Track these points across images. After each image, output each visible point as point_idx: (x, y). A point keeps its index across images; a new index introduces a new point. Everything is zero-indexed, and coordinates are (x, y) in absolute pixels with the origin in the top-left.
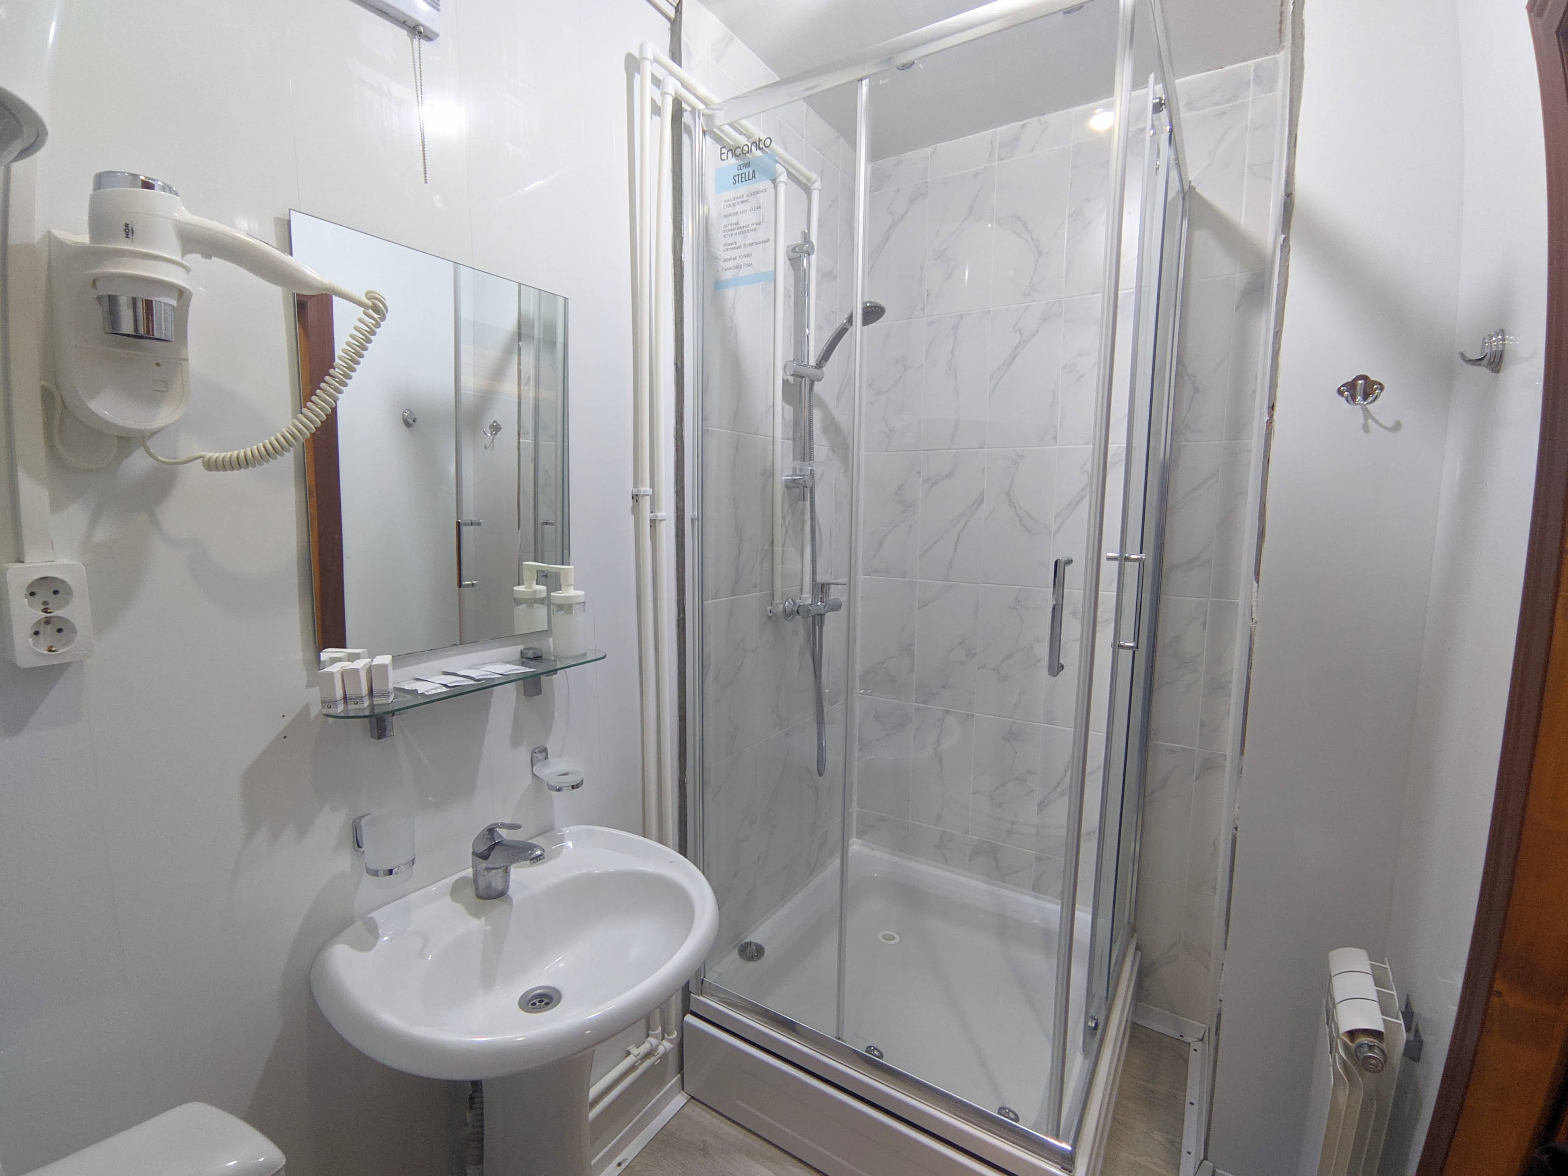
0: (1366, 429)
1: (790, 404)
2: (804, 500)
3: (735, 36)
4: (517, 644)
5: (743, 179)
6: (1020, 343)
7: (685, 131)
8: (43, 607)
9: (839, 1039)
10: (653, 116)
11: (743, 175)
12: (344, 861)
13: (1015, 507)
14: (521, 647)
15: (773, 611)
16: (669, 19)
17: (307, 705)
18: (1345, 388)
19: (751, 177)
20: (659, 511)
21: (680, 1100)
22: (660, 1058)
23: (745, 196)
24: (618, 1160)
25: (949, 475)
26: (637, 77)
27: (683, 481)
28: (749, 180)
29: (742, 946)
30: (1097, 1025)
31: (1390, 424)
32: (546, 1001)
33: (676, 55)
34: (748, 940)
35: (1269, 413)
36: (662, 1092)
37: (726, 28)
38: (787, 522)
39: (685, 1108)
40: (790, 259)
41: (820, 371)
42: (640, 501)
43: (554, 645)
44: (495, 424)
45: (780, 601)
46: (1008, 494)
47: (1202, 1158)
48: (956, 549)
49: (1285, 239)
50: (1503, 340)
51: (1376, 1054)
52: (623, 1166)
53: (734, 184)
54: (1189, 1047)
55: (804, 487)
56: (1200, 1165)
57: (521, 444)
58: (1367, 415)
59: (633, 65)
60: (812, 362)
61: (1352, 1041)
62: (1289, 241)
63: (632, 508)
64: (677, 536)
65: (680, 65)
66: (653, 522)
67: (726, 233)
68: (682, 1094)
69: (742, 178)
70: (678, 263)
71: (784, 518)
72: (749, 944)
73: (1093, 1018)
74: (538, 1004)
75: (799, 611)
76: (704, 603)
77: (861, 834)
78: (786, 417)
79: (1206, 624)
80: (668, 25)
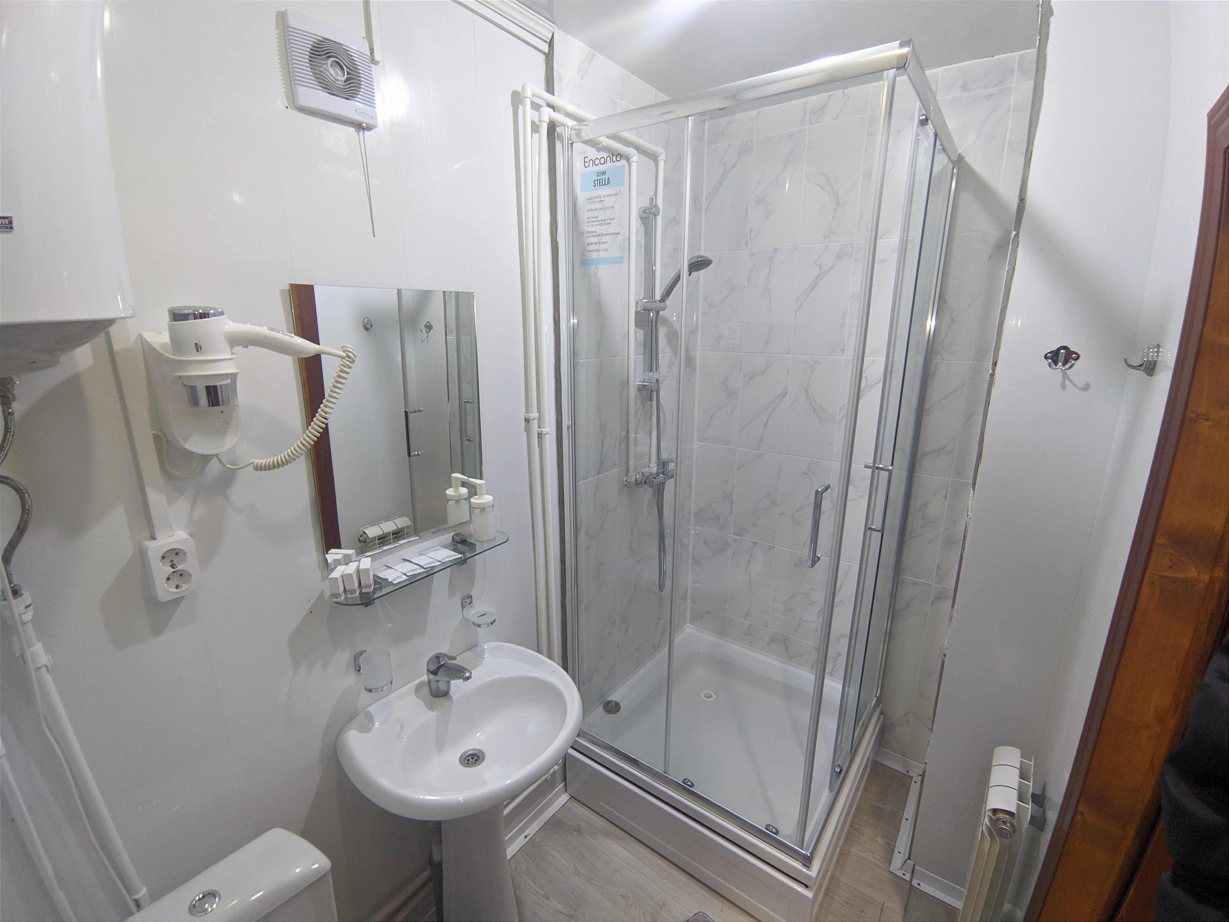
0: (1063, 387)
1: (641, 328)
2: (651, 400)
3: (596, 52)
4: (450, 533)
5: (601, 184)
6: (819, 275)
7: (557, 139)
8: (170, 564)
9: (666, 773)
10: (533, 134)
11: (601, 181)
12: (351, 679)
13: (810, 400)
14: (452, 534)
15: (628, 480)
16: (544, 53)
17: (323, 592)
18: (1051, 355)
19: (606, 183)
20: (544, 428)
21: (564, 798)
22: (551, 775)
23: (602, 197)
24: (525, 833)
25: (763, 373)
26: (521, 107)
27: (561, 403)
28: (605, 185)
29: (605, 703)
30: (841, 771)
31: (1081, 385)
32: (476, 758)
33: (550, 88)
34: (610, 699)
35: (992, 368)
36: (553, 793)
37: (589, 48)
38: (639, 415)
39: (568, 803)
40: (641, 218)
41: (663, 303)
42: (530, 422)
43: (473, 529)
44: (428, 324)
45: (633, 474)
46: (806, 390)
47: (907, 857)
48: (765, 428)
49: (1016, 235)
50: (1158, 352)
51: (1007, 827)
52: (528, 838)
53: (595, 186)
54: (912, 780)
55: (651, 391)
56: (905, 862)
57: (448, 340)
58: (1065, 376)
59: (517, 98)
60: (658, 297)
61: (994, 816)
62: (1018, 237)
63: (525, 427)
64: (557, 440)
65: (553, 94)
66: (540, 435)
67: (589, 224)
68: (566, 795)
69: (600, 182)
70: (555, 243)
71: (636, 413)
72: (609, 702)
73: (839, 766)
74: (471, 760)
75: (646, 482)
76: (577, 484)
77: (693, 621)
78: (639, 339)
79: (946, 497)
80: (544, 57)
